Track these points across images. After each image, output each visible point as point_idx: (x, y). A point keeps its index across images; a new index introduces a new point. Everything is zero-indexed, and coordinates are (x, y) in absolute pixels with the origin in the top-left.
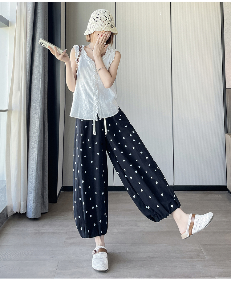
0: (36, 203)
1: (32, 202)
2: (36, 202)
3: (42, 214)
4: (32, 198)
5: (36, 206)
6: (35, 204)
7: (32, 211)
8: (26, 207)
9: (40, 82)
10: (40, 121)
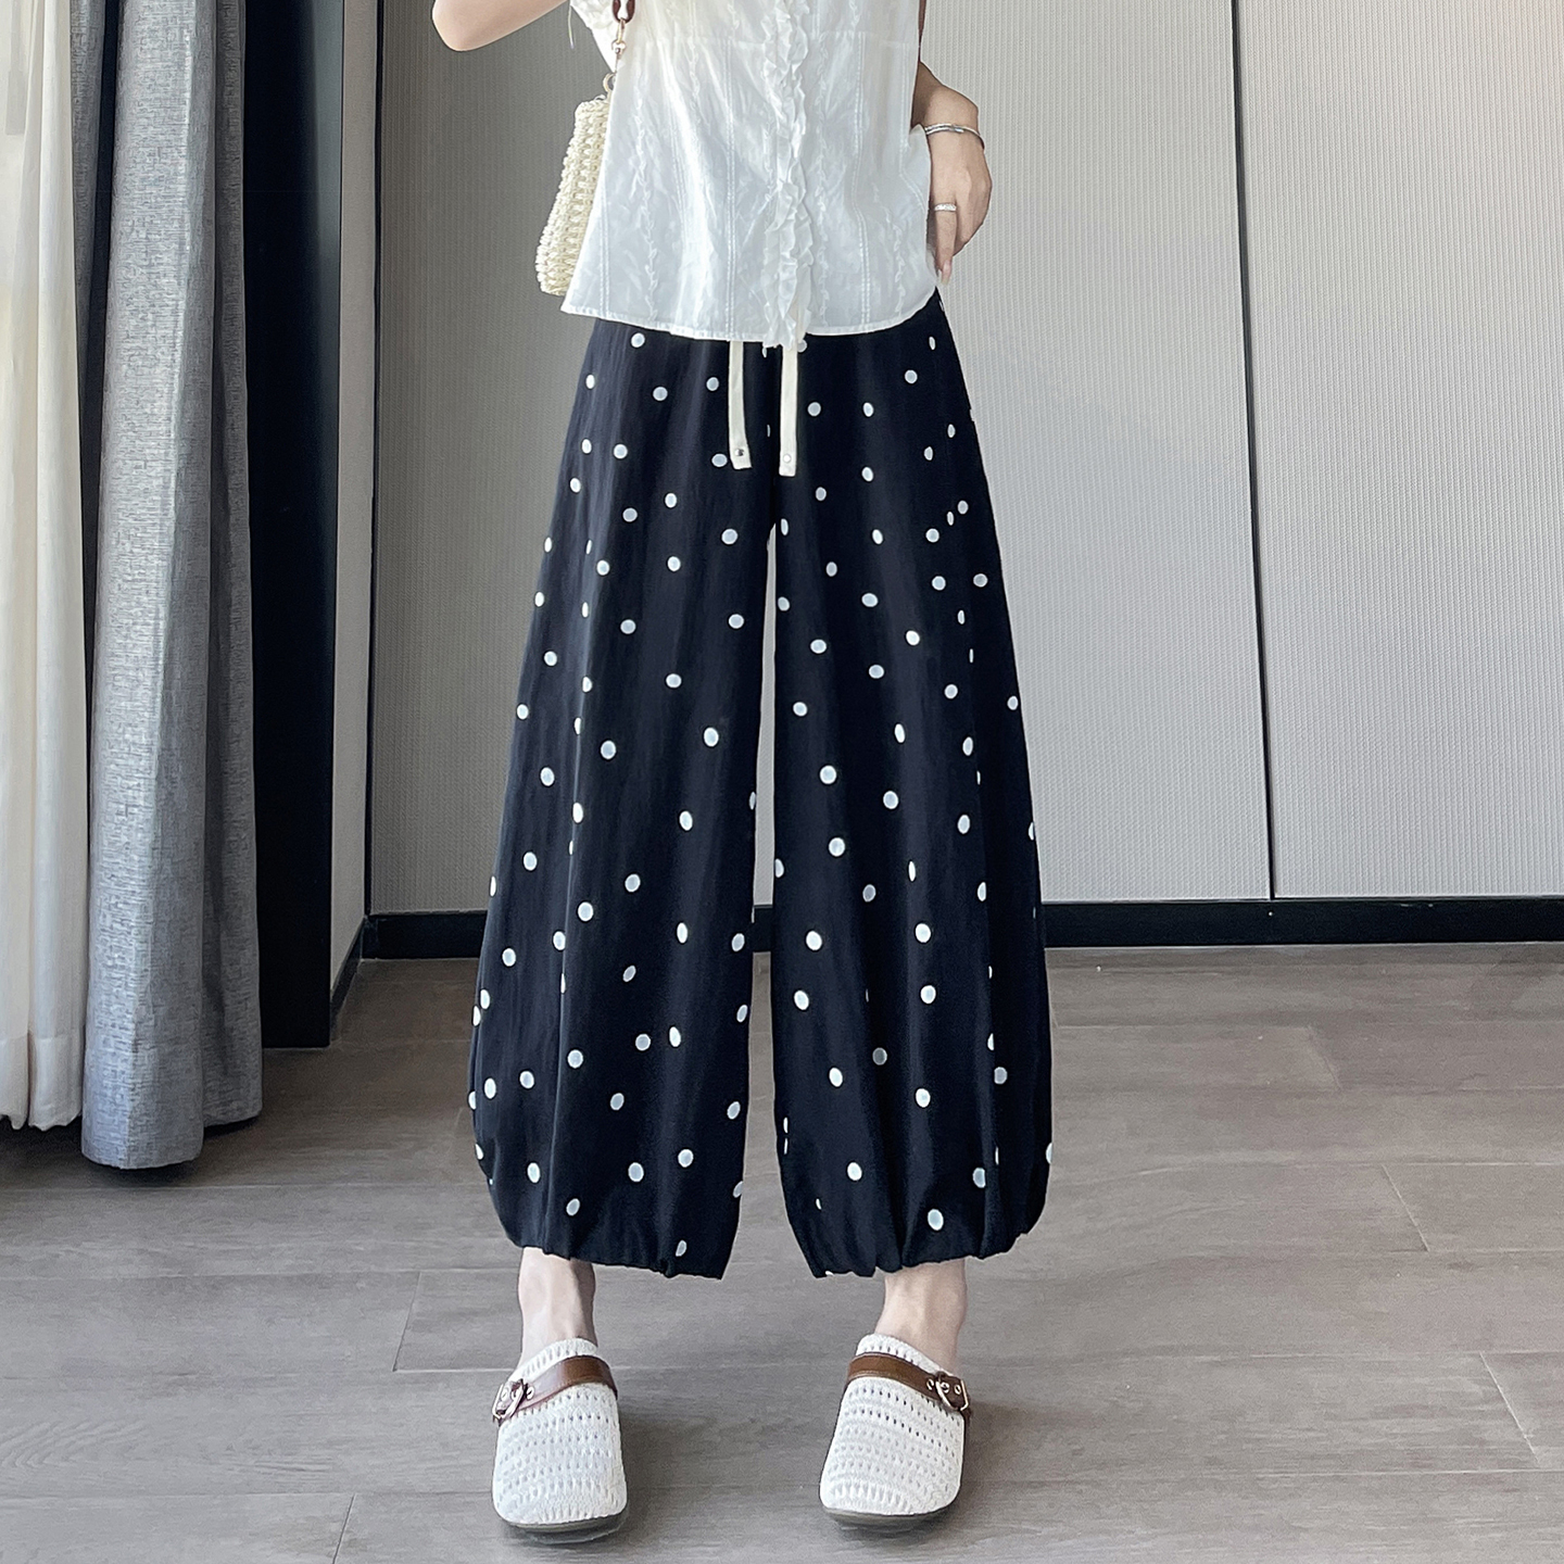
0: (157, 1044)
1: (128, 1037)
2: (161, 1036)
3: (213, 1132)
4: (130, 1006)
5: (163, 1066)
6: (147, 1055)
7: (128, 1106)
8: (79, 1077)
9: (182, 58)
10: (189, 372)
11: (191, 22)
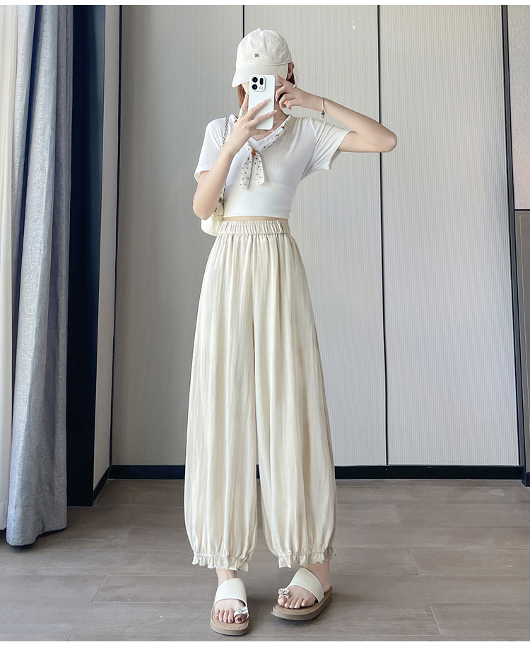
11: (46, 181)
